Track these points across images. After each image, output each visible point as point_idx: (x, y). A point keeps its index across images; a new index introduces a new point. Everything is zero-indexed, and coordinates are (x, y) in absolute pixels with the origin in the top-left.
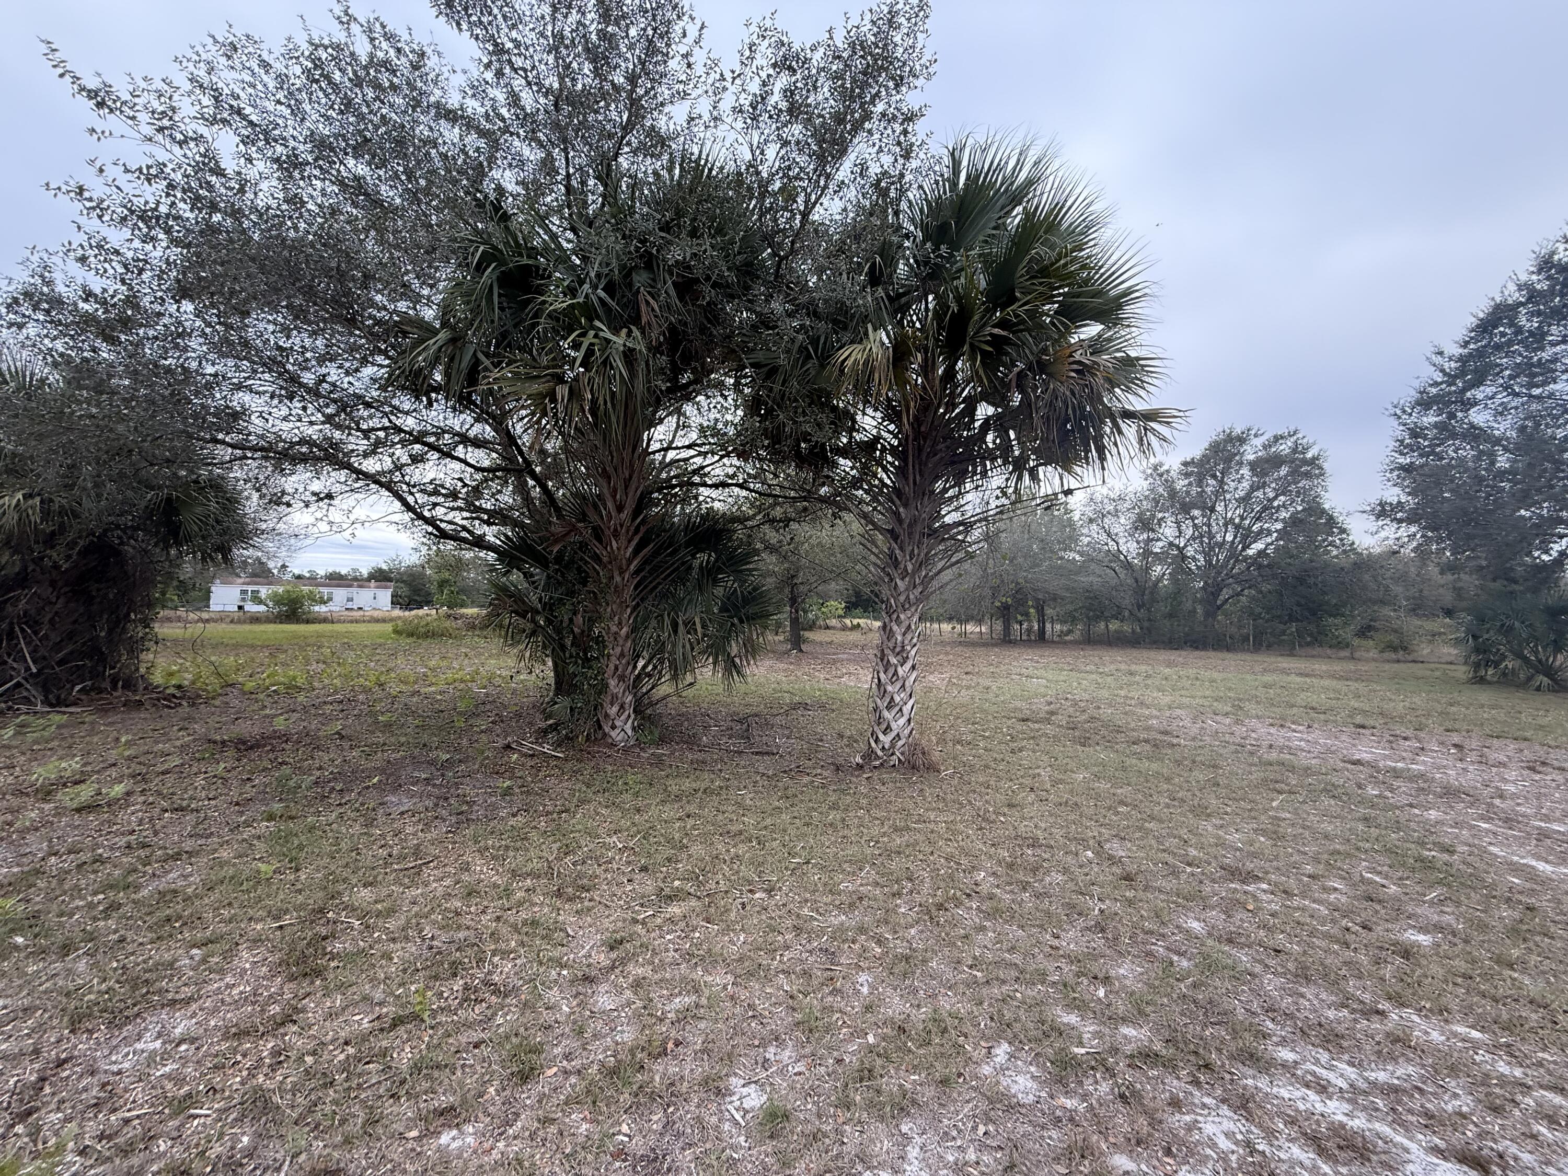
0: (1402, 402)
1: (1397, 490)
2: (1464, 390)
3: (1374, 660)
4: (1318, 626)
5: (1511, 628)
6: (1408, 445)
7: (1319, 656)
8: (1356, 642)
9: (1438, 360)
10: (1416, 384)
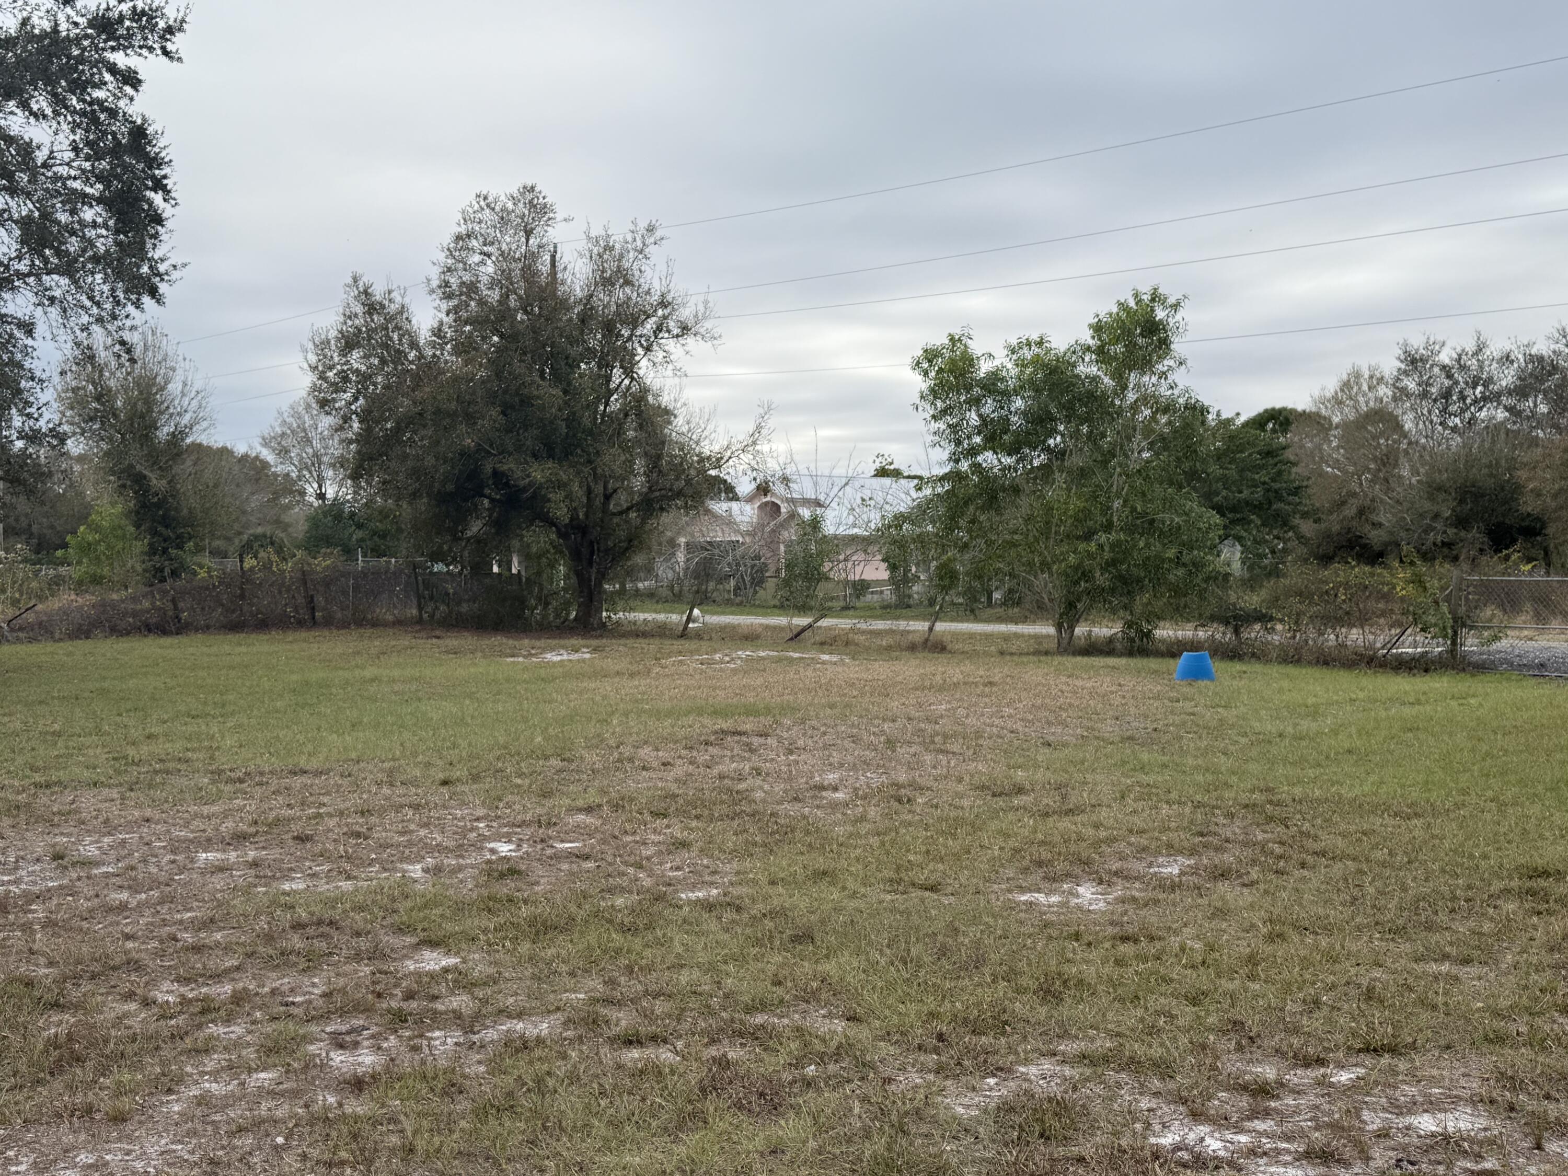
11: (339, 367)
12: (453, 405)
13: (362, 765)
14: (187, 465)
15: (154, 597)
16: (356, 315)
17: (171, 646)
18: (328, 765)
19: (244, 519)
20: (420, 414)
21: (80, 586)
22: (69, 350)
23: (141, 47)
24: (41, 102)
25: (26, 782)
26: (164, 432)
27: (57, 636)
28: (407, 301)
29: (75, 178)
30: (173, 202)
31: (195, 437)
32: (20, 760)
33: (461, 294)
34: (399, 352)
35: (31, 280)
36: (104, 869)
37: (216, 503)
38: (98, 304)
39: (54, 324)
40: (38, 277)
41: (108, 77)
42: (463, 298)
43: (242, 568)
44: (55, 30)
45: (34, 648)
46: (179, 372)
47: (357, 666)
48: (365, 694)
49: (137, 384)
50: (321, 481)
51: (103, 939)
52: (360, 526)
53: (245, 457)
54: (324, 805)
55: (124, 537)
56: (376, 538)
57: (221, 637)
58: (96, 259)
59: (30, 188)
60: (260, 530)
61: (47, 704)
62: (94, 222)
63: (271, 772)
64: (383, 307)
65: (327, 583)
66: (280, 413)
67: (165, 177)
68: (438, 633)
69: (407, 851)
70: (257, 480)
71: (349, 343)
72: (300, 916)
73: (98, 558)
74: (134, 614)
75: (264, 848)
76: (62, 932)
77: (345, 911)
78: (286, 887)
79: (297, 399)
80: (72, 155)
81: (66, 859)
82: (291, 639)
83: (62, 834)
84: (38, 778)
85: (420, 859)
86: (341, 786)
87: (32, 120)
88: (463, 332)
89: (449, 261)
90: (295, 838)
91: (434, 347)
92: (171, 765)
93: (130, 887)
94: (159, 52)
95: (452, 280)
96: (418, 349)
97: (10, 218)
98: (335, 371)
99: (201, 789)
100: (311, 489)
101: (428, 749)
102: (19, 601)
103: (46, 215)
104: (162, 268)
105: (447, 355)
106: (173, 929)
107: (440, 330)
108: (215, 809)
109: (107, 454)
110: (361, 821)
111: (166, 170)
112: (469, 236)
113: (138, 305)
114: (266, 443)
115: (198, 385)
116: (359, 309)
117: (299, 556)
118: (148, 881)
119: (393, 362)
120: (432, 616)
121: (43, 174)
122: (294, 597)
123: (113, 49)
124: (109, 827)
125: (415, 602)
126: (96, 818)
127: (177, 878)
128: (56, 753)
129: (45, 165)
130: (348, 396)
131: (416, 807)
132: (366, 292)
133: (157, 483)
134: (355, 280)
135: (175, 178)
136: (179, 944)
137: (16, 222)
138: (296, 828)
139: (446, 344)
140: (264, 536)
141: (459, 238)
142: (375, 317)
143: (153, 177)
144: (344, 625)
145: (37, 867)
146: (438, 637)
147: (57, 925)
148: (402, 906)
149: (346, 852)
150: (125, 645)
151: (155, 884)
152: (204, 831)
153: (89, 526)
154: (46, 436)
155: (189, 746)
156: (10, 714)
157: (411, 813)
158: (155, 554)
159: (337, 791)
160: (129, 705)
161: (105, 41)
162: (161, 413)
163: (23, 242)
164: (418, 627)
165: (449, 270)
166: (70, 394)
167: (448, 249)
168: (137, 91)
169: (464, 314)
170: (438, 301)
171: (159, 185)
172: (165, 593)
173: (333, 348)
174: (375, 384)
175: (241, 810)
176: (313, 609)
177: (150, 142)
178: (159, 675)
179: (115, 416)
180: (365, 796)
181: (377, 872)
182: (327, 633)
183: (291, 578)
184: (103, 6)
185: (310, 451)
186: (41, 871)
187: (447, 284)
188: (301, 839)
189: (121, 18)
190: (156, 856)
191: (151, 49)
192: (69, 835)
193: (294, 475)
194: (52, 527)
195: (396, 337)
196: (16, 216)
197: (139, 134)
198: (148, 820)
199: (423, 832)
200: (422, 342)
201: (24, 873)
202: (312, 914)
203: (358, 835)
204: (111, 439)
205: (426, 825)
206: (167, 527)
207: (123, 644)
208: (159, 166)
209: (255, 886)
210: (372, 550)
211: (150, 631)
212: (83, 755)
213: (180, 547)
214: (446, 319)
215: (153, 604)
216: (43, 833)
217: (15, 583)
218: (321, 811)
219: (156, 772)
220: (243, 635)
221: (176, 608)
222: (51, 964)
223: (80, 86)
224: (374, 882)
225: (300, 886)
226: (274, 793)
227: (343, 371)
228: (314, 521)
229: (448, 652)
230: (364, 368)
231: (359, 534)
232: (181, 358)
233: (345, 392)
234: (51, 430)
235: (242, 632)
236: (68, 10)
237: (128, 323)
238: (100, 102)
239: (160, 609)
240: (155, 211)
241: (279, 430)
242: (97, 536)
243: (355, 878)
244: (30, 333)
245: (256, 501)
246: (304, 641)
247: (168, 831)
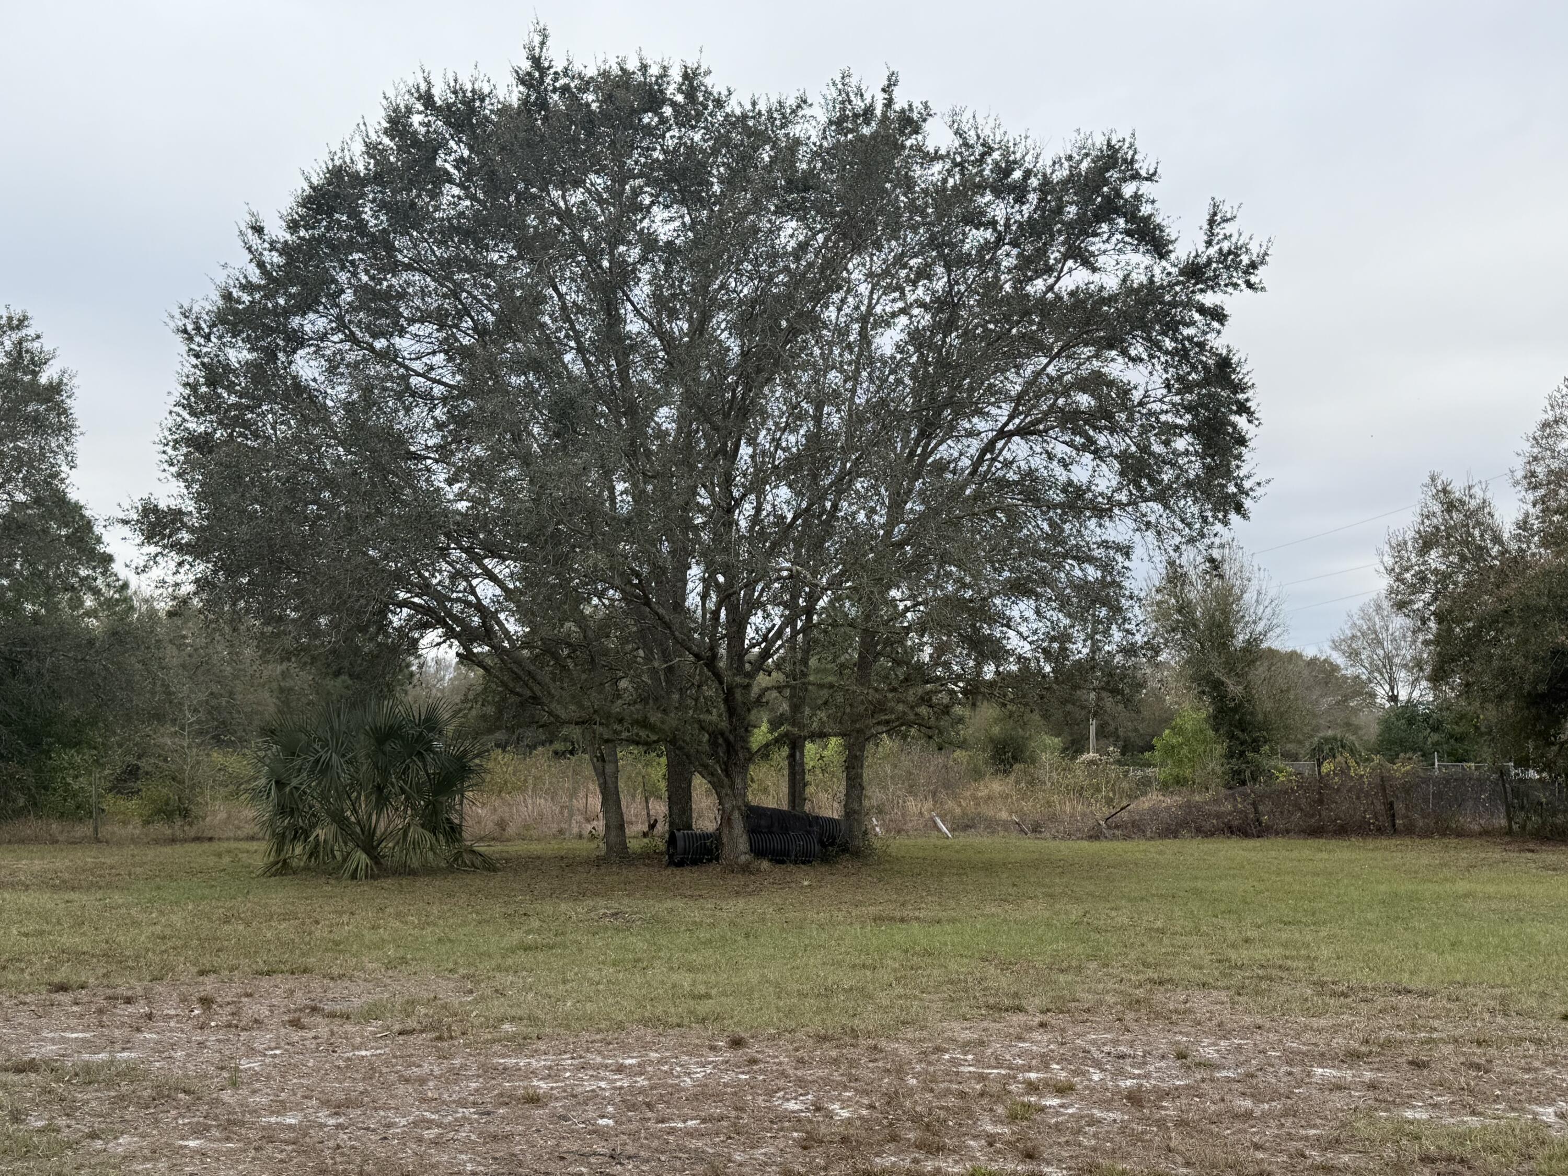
0: (196, 309)
1: (178, 487)
2: (287, 312)
3: (134, 840)
4: (39, 770)
5: (328, 766)
6: (202, 397)
7: (36, 840)
8: (110, 802)
9: (254, 240)
10: (221, 278)
11: (1417, 568)
12: (1544, 601)
13: (1470, 989)
14: (1260, 671)
15: (1235, 799)
16: (1434, 514)
17: (1254, 849)
18: (1432, 987)
19: (1314, 722)
20: (1506, 612)
21: (1165, 787)
22: (1162, 569)
23: (1226, 285)
24: (1138, 349)
25: (1141, 977)
26: (1240, 639)
27: (1148, 834)
28: (1488, 495)
29: (1167, 412)
30: (1256, 422)
31: (1272, 642)
32: (1133, 955)
33: (1549, 483)
34: (1480, 548)
35: (1130, 509)
36: (1225, 1073)
37: (1290, 707)
38: (1189, 525)
39: (1151, 547)
40: (1135, 504)
41: (1197, 316)
42: (1552, 486)
43: (1320, 773)
44: (1151, 281)
45: (1129, 845)
46: (1255, 582)
47: (1446, 880)
48: (1460, 910)
49: (1215, 595)
50: (1392, 683)
51: (1233, 1146)
52: (1435, 729)
53: (1313, 662)
54: (1435, 1029)
55: (1204, 741)
56: (1452, 741)
57: (1301, 841)
58: (1189, 484)
59: (1128, 425)
60: (1330, 733)
61: (1148, 901)
62: (1187, 450)
63: (1374, 989)
64: (1463, 503)
65: (1407, 789)
66: (1350, 616)
67: (1247, 400)
68: (1531, 846)
69: (1535, 1091)
70: (1327, 683)
71: (1427, 543)
72: (1428, 1149)
73: (1181, 761)
74: (1218, 816)
75: (1379, 1070)
76: (1195, 1134)
77: (1475, 1150)
78: (1409, 1114)
79: (1367, 601)
80: (1165, 391)
81: (1189, 1059)
82: (1371, 846)
83: (1181, 1033)
84: (1150, 973)
85: (1552, 1102)
86: (1450, 1010)
87: (1130, 364)
88: (1552, 522)
89: (1536, 450)
90: (1411, 1063)
91: (1520, 541)
92: (1274, 972)
93: (1253, 1096)
94: (1243, 286)
95: (1538, 470)
96: (1501, 544)
97: (1111, 454)
98: (1413, 572)
99: (1306, 1000)
100: (1382, 692)
101: (1541, 977)
102: (1112, 800)
103: (1145, 449)
104: (1247, 485)
105: (1533, 547)
106: (1300, 1145)
107: (1525, 522)
108: (1323, 1022)
109: (1188, 662)
110: (1478, 1051)
111: (1250, 394)
112: (1556, 422)
113: (1225, 522)
114: (1336, 647)
115: (1272, 593)
116: (1437, 508)
117: (1377, 761)
118: (1269, 1091)
119: (1474, 559)
120: (1523, 827)
121: (1139, 412)
122: (1372, 803)
123: (1202, 291)
124: (1223, 1031)
125: (1503, 809)
126: (1210, 1020)
127: (1297, 1091)
128: (1163, 950)
129: (1141, 404)
130: (1427, 596)
131: (1538, 1042)
132: (1445, 491)
133: (1234, 688)
134: (1433, 479)
135: (1256, 399)
136: (1309, 1162)
137: (1116, 457)
138: (1410, 1052)
139: (1533, 536)
140: (1335, 739)
141: (1546, 425)
142: (1454, 515)
143: (1238, 402)
144: (1426, 834)
145: (1163, 1064)
146: (1533, 851)
147: (1188, 1124)
148: (1541, 1153)
149: (1468, 1085)
150: (1210, 846)
151: (1276, 1095)
152: (1316, 1045)
153: (1173, 729)
154: (1142, 648)
155: (1288, 953)
156: (1116, 909)
157: (1533, 1048)
158: (1232, 757)
159: (1447, 1016)
160: (1223, 907)
161: (1194, 285)
162: (1237, 622)
163: (1122, 474)
164: (1507, 839)
165: (1535, 459)
166: (1155, 608)
167: (1535, 438)
168: (1223, 325)
169: (1553, 505)
170: (1523, 493)
171: (1243, 409)
172: (1245, 796)
173: (1410, 548)
174: (1455, 583)
175: (1349, 1026)
176: (1393, 815)
177: (1234, 370)
178: (1247, 878)
179: (1195, 626)
180: (1479, 1024)
181: (1504, 1110)
182: (1408, 841)
183: (1369, 784)
184: (1193, 254)
185: (1381, 652)
186: (1167, 1068)
187: (1533, 474)
188: (1416, 1064)
189: (1209, 261)
190: (1273, 1066)
191: (1235, 286)
192: (1187, 1035)
193: (1364, 677)
194: (1136, 730)
195: (1477, 533)
196: (1116, 451)
197: (1225, 364)
198: (1259, 1028)
199: (1550, 1071)
200: (1506, 536)
201: (1152, 1068)
202: (1440, 1148)
203: (1478, 1067)
204: (1191, 648)
205: (1552, 1064)
206: (1243, 731)
207: (1210, 845)
208: (1243, 390)
209: (1376, 1110)
210: (1449, 754)
211: (1232, 833)
212: (1189, 955)
213: (1256, 750)
214: (1532, 510)
215: (1235, 806)
216: (1163, 1030)
217: (1107, 782)
218: (1434, 1036)
219: (1261, 978)
220: (1322, 841)
221: (1256, 811)
222: (1188, 1164)
223: (1172, 327)
224: (1503, 1122)
225: (1422, 1115)
226: (1380, 1011)
227: (1421, 571)
228: (1387, 725)
229: (1546, 868)
230: (1444, 567)
231: (1435, 737)
232: (1256, 568)
233: (1423, 592)
234: (1146, 643)
235: (1322, 837)
236: (1164, 263)
237: (1217, 541)
238: (1190, 339)
239: (1241, 812)
240: (1240, 433)
241: (1349, 633)
242: (1180, 740)
243: (1480, 1114)
244: (1127, 555)
245: (1326, 702)
246: (1386, 849)
247: (1281, 1041)
